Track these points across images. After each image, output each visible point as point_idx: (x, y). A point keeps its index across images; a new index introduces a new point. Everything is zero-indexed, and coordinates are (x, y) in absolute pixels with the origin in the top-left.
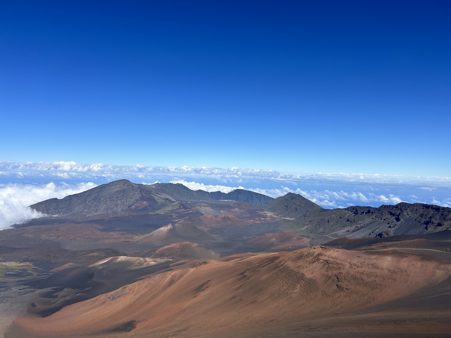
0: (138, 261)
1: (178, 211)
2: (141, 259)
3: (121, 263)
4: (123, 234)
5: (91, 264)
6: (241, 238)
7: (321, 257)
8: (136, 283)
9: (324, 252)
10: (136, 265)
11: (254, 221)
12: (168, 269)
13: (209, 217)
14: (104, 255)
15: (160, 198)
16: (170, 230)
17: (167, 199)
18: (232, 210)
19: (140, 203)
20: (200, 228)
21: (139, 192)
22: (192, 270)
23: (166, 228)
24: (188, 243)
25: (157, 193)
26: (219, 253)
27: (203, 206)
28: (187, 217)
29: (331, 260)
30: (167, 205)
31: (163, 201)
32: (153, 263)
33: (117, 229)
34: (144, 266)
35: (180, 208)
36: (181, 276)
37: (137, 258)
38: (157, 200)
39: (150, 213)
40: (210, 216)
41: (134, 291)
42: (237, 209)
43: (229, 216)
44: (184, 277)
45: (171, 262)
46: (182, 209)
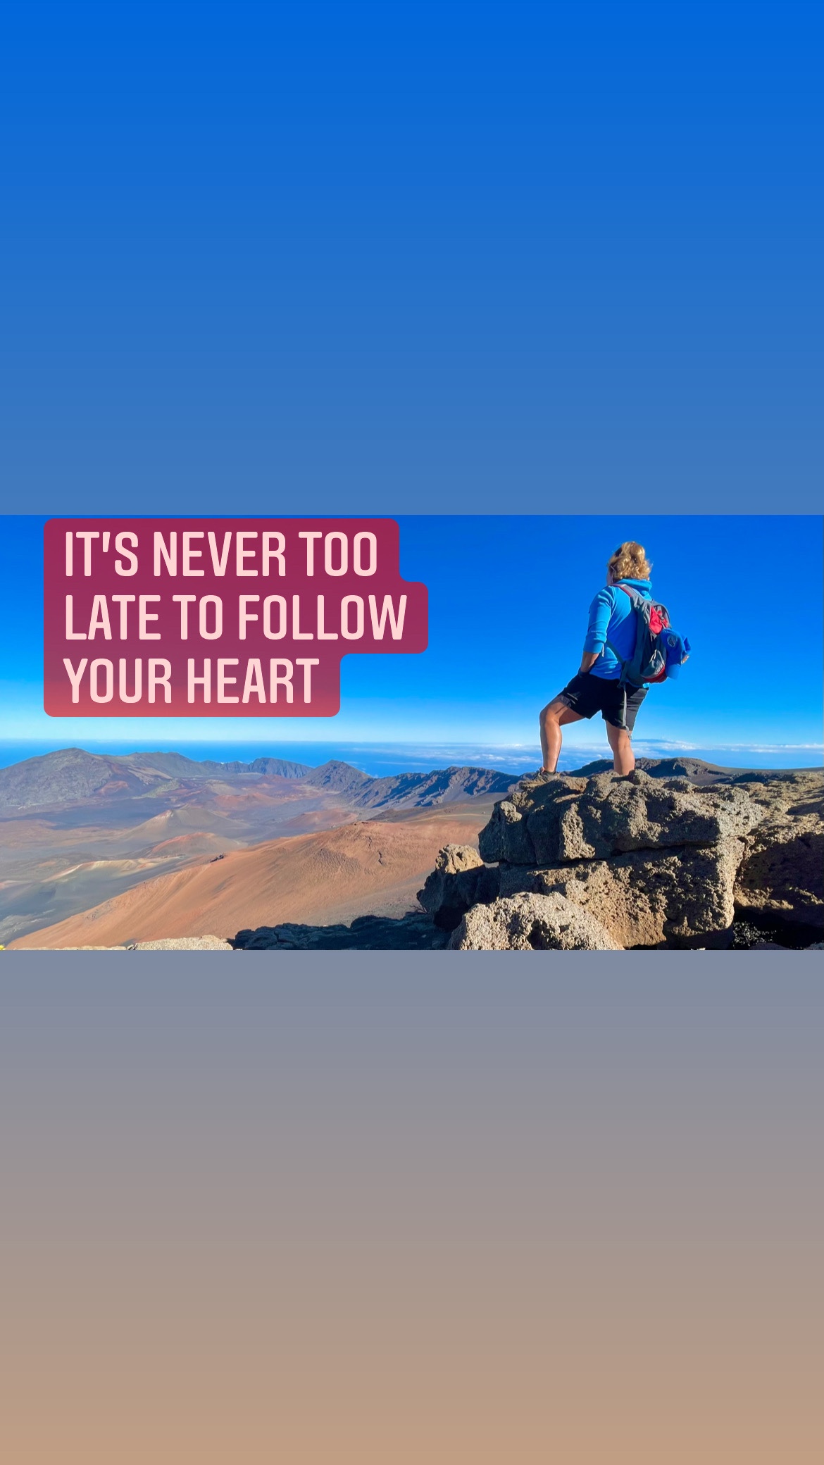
0: (127, 865)
1: (178, 792)
2: (131, 861)
3: (97, 870)
4: (95, 831)
5: (48, 877)
6: (274, 820)
7: (362, 834)
8: (127, 893)
9: (366, 828)
10: (124, 871)
11: (290, 799)
12: (175, 869)
13: (227, 798)
14: (68, 863)
15: (146, 775)
16: (170, 819)
17: (157, 777)
18: (259, 786)
19: (112, 783)
20: (214, 813)
21: (106, 767)
22: (207, 867)
23: (163, 817)
24: (200, 833)
25: (139, 768)
26: (247, 842)
27: (215, 783)
28: (194, 800)
29: (374, 835)
30: (159, 785)
31: (152, 779)
32: (151, 865)
33: (82, 824)
34: (138, 870)
35: (182, 788)
36: (192, 876)
37: (124, 861)
38: (141, 778)
39: (135, 798)
40: (228, 796)
41: (125, 904)
42: (265, 785)
43: (255, 795)
44: (196, 877)
45: (178, 861)
46: (184, 788)
